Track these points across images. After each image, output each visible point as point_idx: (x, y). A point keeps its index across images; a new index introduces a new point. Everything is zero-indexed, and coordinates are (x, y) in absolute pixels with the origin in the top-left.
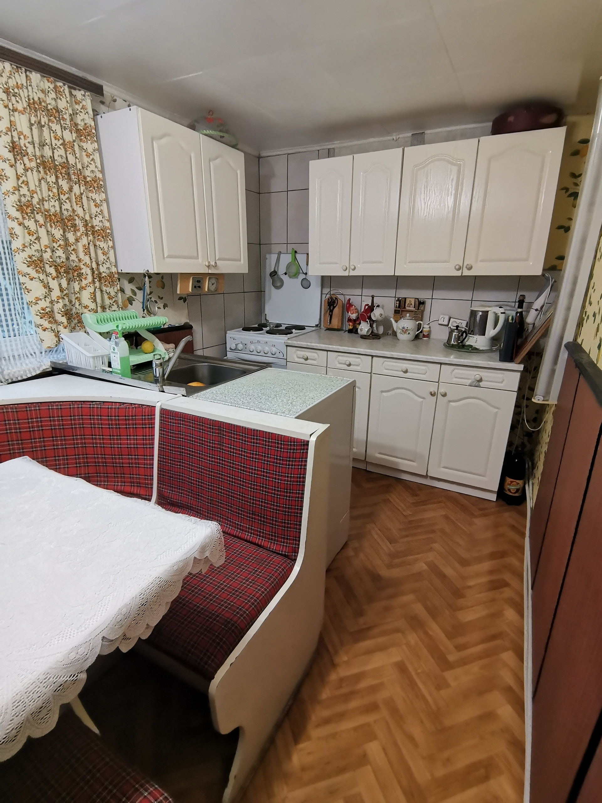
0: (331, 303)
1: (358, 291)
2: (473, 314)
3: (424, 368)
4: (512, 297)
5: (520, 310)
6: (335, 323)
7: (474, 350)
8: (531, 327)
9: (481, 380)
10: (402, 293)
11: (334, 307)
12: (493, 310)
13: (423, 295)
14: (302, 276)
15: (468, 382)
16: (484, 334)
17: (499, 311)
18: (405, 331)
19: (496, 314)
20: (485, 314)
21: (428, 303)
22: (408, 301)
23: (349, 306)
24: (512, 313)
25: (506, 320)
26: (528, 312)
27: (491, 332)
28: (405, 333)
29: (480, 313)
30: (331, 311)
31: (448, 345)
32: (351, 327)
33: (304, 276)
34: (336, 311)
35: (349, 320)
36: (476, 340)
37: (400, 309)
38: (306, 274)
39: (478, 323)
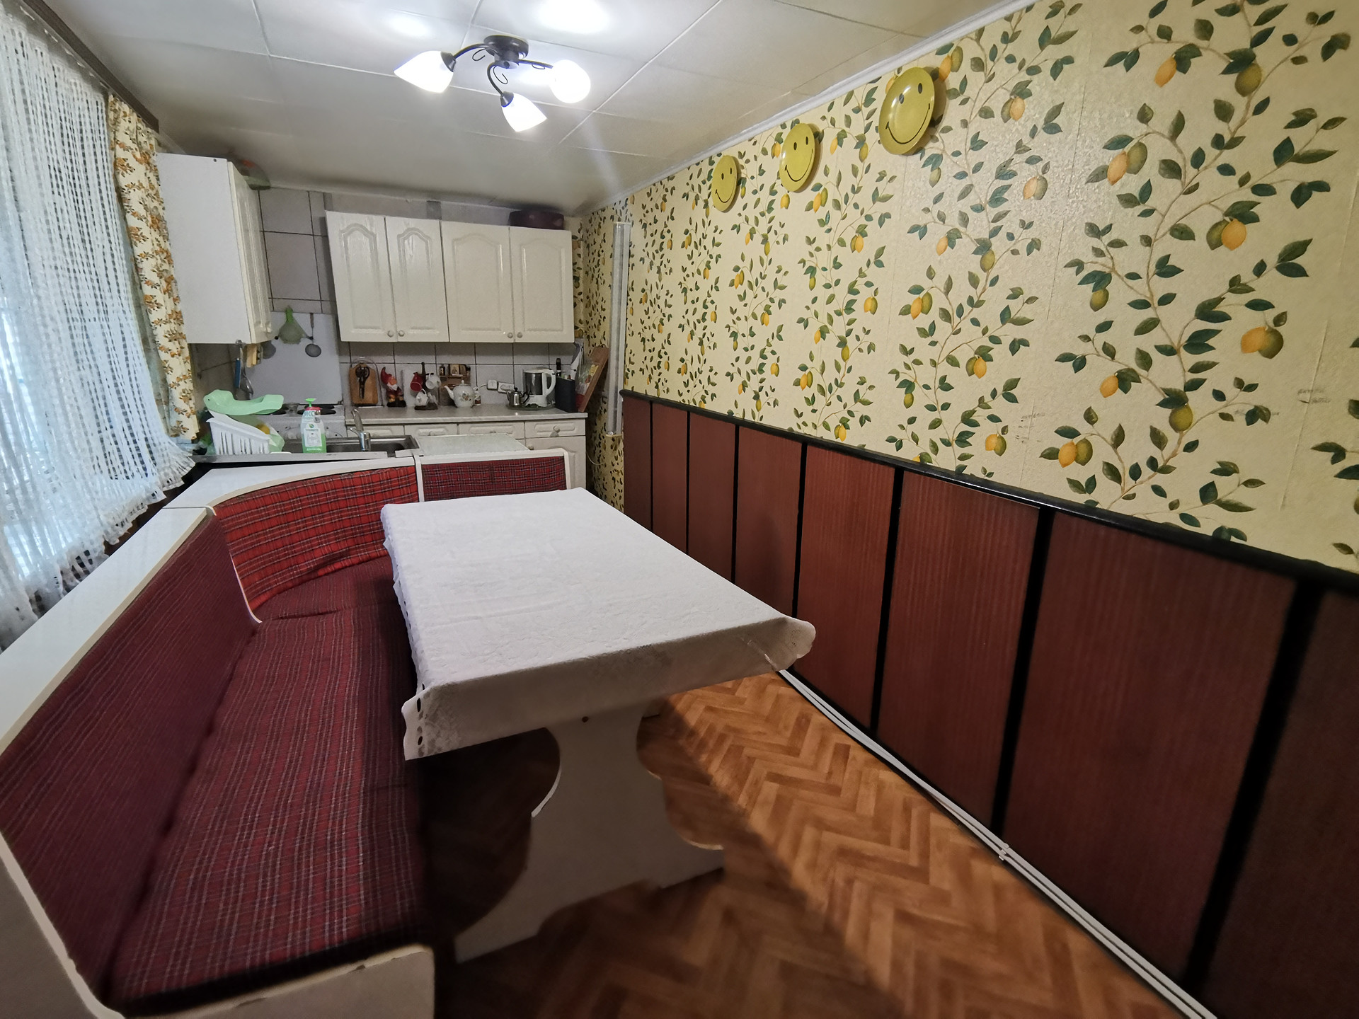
0: (360, 375)
1: (390, 359)
2: (527, 376)
3: (509, 427)
6: (369, 396)
7: (535, 408)
9: (559, 431)
10: (445, 360)
11: (365, 379)
12: (545, 372)
13: (467, 360)
14: (306, 342)
15: (550, 433)
16: (541, 393)
17: (548, 371)
18: (466, 397)
19: (547, 374)
20: (539, 376)
21: (473, 368)
22: (452, 368)
23: (385, 377)
25: (557, 381)
27: (547, 391)
28: (466, 399)
29: (534, 376)
30: (362, 383)
31: (511, 406)
32: (392, 400)
33: (309, 342)
34: (368, 382)
35: (389, 392)
36: (536, 399)
37: (447, 376)
38: (311, 338)
39: (532, 384)
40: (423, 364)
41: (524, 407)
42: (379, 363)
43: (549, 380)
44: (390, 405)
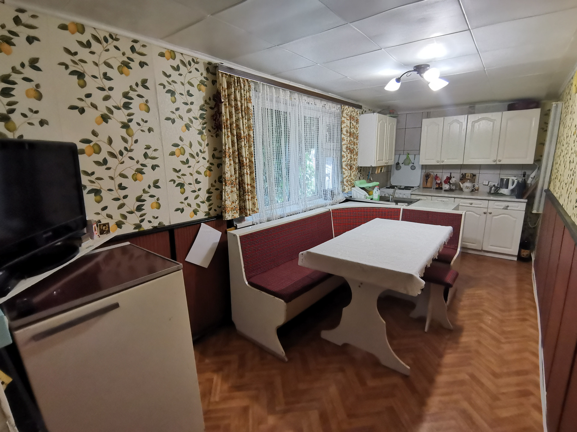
1: (441, 171)
2: (502, 180)
3: (480, 202)
4: (520, 172)
5: (524, 178)
6: (429, 185)
7: (503, 195)
8: (529, 185)
9: (508, 207)
10: (464, 171)
11: (428, 178)
12: (511, 178)
13: (475, 172)
14: (411, 165)
15: (502, 207)
16: (507, 188)
17: (514, 178)
18: (467, 187)
19: (513, 180)
20: (508, 180)
21: (477, 175)
22: (467, 175)
23: (436, 177)
24: (520, 180)
25: (518, 182)
26: (528, 179)
27: (511, 187)
29: (505, 180)
30: (427, 180)
31: (490, 193)
32: (437, 187)
33: (412, 165)
34: (429, 180)
35: (437, 183)
36: (504, 191)
37: (463, 178)
38: (413, 163)
39: (504, 184)
40: (451, 173)
41: (496, 193)
42: (434, 172)
43: (513, 183)
44: (436, 188)
